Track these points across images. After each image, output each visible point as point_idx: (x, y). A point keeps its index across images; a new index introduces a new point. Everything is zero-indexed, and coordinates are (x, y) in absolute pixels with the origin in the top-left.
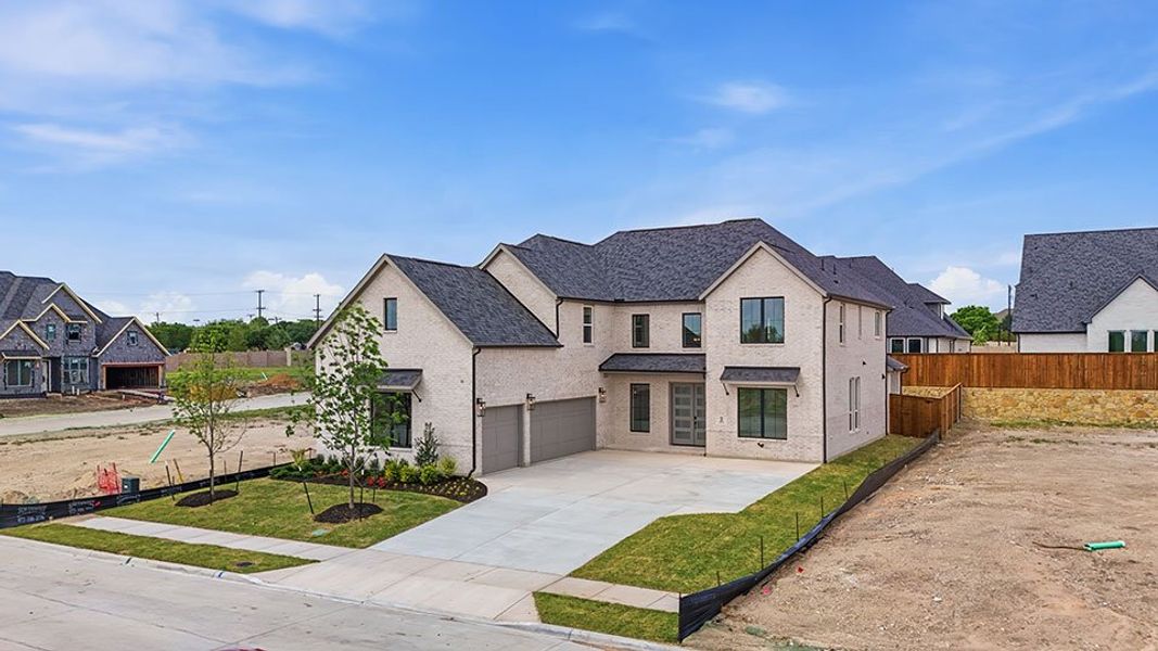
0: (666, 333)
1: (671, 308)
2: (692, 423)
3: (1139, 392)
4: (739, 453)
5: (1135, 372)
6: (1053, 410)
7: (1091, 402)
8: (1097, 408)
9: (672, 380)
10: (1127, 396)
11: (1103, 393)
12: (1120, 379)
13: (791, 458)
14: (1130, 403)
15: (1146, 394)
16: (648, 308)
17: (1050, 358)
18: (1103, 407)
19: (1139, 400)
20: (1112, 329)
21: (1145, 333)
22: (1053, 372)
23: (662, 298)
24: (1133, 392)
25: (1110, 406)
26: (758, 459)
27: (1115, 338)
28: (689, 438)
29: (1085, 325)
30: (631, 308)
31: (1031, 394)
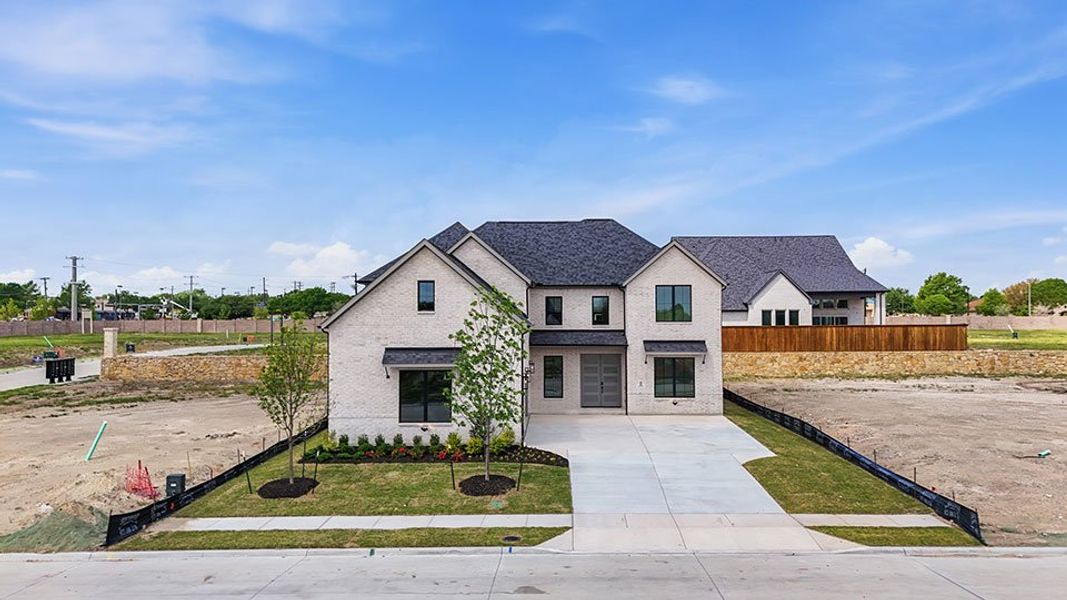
0: (578, 312)
1: (582, 292)
2: (599, 388)
3: (800, 353)
4: (656, 411)
5: (797, 339)
6: (748, 367)
7: (772, 361)
8: (776, 365)
9: (583, 353)
10: (793, 356)
11: (778, 354)
12: (788, 344)
13: (699, 412)
14: (795, 361)
15: (804, 354)
16: (561, 291)
17: (746, 330)
18: (779, 364)
19: (801, 359)
20: (764, 309)
21: (784, 312)
22: (747, 339)
23: (576, 283)
24: (796, 353)
25: (783, 363)
26: (672, 414)
27: (766, 314)
28: (597, 400)
29: (746, 305)
30: (545, 291)
31: (734, 356)
